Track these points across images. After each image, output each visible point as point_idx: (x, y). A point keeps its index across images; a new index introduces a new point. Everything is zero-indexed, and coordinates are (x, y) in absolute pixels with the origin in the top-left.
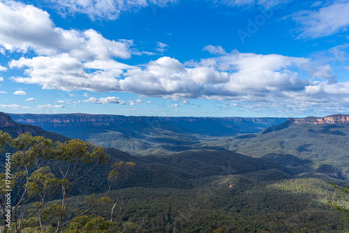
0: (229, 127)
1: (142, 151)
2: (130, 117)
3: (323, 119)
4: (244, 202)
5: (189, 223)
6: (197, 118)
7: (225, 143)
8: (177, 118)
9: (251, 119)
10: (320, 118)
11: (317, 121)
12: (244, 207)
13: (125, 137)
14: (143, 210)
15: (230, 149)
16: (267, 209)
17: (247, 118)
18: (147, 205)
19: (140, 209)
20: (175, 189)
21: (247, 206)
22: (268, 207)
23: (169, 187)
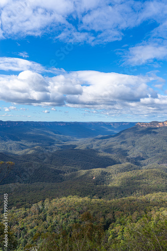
0: (93, 130)
1: (19, 152)
2: (8, 122)
3: (163, 123)
4: (105, 190)
5: (60, 211)
6: (67, 123)
7: (90, 144)
8: (49, 122)
9: (110, 123)
10: (160, 122)
11: (159, 125)
12: (105, 194)
13: (2, 139)
14: (20, 203)
15: (93, 148)
16: (122, 194)
17: (107, 123)
18: (24, 198)
19: (17, 202)
20: (48, 183)
21: (107, 193)
22: (123, 193)
23: (43, 181)
